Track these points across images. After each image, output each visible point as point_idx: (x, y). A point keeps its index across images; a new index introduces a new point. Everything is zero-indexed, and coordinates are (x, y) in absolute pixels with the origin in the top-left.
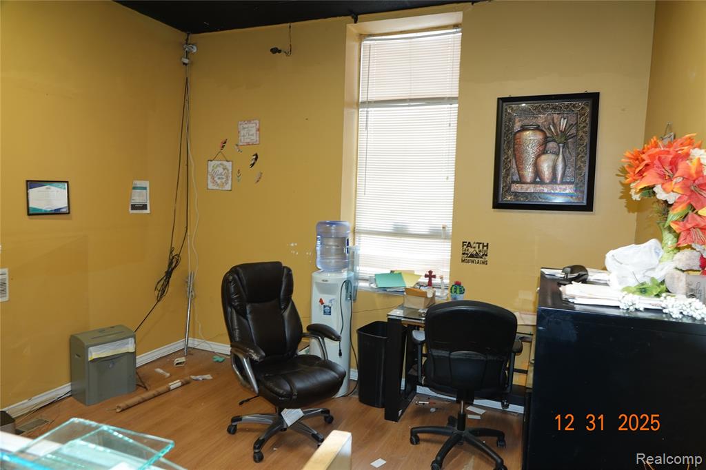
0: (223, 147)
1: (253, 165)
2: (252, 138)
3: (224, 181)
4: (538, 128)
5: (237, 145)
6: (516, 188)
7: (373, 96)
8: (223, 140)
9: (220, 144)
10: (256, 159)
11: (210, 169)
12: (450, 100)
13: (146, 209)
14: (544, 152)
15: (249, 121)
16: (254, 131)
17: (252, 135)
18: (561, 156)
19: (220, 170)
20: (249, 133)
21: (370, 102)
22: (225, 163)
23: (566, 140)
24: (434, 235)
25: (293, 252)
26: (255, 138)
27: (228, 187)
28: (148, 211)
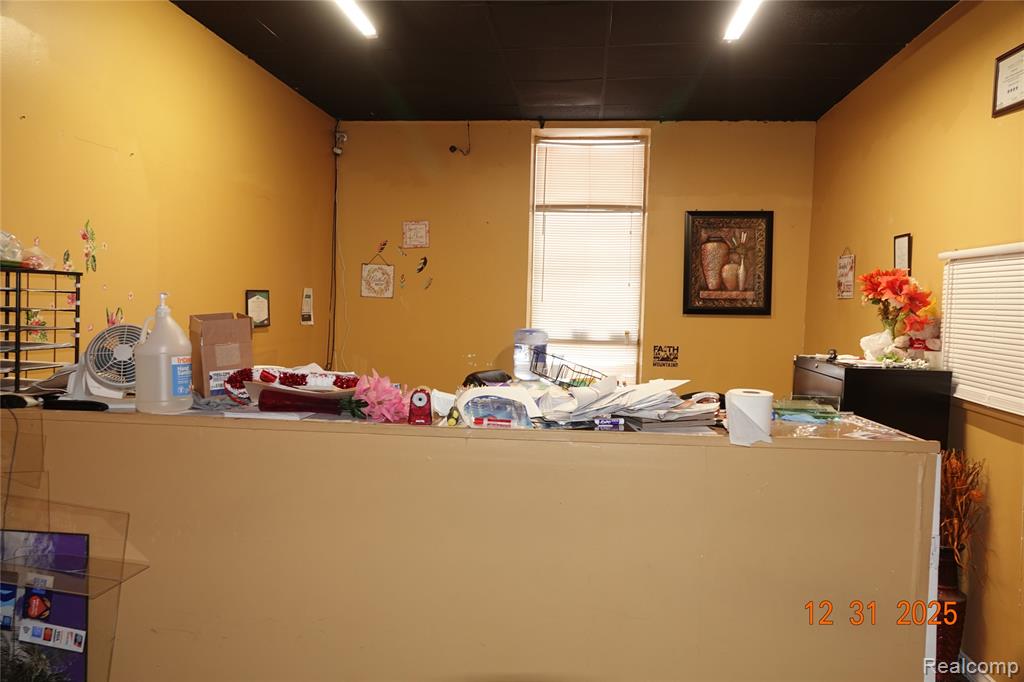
0: (382, 249)
1: (421, 270)
2: (421, 240)
3: (383, 287)
4: (721, 240)
5: (400, 248)
6: (703, 294)
7: (550, 201)
8: (383, 241)
9: (378, 247)
10: (425, 263)
11: (365, 274)
12: (630, 208)
13: (310, 320)
14: (728, 262)
15: (417, 222)
16: (423, 232)
17: (421, 237)
18: (742, 266)
19: (379, 275)
20: (417, 234)
21: (547, 206)
22: (385, 267)
23: (747, 251)
24: (617, 341)
25: (471, 364)
26: (424, 241)
27: (389, 294)
28: (312, 323)
